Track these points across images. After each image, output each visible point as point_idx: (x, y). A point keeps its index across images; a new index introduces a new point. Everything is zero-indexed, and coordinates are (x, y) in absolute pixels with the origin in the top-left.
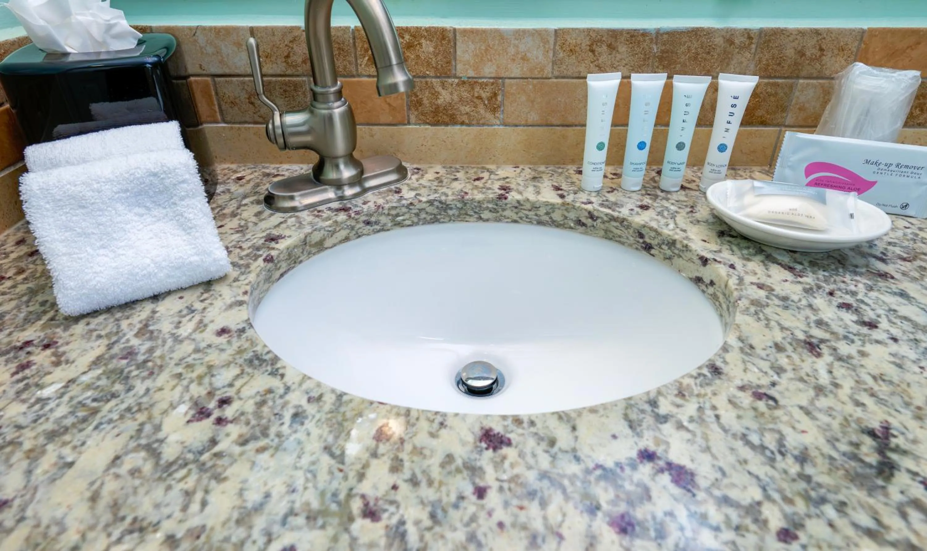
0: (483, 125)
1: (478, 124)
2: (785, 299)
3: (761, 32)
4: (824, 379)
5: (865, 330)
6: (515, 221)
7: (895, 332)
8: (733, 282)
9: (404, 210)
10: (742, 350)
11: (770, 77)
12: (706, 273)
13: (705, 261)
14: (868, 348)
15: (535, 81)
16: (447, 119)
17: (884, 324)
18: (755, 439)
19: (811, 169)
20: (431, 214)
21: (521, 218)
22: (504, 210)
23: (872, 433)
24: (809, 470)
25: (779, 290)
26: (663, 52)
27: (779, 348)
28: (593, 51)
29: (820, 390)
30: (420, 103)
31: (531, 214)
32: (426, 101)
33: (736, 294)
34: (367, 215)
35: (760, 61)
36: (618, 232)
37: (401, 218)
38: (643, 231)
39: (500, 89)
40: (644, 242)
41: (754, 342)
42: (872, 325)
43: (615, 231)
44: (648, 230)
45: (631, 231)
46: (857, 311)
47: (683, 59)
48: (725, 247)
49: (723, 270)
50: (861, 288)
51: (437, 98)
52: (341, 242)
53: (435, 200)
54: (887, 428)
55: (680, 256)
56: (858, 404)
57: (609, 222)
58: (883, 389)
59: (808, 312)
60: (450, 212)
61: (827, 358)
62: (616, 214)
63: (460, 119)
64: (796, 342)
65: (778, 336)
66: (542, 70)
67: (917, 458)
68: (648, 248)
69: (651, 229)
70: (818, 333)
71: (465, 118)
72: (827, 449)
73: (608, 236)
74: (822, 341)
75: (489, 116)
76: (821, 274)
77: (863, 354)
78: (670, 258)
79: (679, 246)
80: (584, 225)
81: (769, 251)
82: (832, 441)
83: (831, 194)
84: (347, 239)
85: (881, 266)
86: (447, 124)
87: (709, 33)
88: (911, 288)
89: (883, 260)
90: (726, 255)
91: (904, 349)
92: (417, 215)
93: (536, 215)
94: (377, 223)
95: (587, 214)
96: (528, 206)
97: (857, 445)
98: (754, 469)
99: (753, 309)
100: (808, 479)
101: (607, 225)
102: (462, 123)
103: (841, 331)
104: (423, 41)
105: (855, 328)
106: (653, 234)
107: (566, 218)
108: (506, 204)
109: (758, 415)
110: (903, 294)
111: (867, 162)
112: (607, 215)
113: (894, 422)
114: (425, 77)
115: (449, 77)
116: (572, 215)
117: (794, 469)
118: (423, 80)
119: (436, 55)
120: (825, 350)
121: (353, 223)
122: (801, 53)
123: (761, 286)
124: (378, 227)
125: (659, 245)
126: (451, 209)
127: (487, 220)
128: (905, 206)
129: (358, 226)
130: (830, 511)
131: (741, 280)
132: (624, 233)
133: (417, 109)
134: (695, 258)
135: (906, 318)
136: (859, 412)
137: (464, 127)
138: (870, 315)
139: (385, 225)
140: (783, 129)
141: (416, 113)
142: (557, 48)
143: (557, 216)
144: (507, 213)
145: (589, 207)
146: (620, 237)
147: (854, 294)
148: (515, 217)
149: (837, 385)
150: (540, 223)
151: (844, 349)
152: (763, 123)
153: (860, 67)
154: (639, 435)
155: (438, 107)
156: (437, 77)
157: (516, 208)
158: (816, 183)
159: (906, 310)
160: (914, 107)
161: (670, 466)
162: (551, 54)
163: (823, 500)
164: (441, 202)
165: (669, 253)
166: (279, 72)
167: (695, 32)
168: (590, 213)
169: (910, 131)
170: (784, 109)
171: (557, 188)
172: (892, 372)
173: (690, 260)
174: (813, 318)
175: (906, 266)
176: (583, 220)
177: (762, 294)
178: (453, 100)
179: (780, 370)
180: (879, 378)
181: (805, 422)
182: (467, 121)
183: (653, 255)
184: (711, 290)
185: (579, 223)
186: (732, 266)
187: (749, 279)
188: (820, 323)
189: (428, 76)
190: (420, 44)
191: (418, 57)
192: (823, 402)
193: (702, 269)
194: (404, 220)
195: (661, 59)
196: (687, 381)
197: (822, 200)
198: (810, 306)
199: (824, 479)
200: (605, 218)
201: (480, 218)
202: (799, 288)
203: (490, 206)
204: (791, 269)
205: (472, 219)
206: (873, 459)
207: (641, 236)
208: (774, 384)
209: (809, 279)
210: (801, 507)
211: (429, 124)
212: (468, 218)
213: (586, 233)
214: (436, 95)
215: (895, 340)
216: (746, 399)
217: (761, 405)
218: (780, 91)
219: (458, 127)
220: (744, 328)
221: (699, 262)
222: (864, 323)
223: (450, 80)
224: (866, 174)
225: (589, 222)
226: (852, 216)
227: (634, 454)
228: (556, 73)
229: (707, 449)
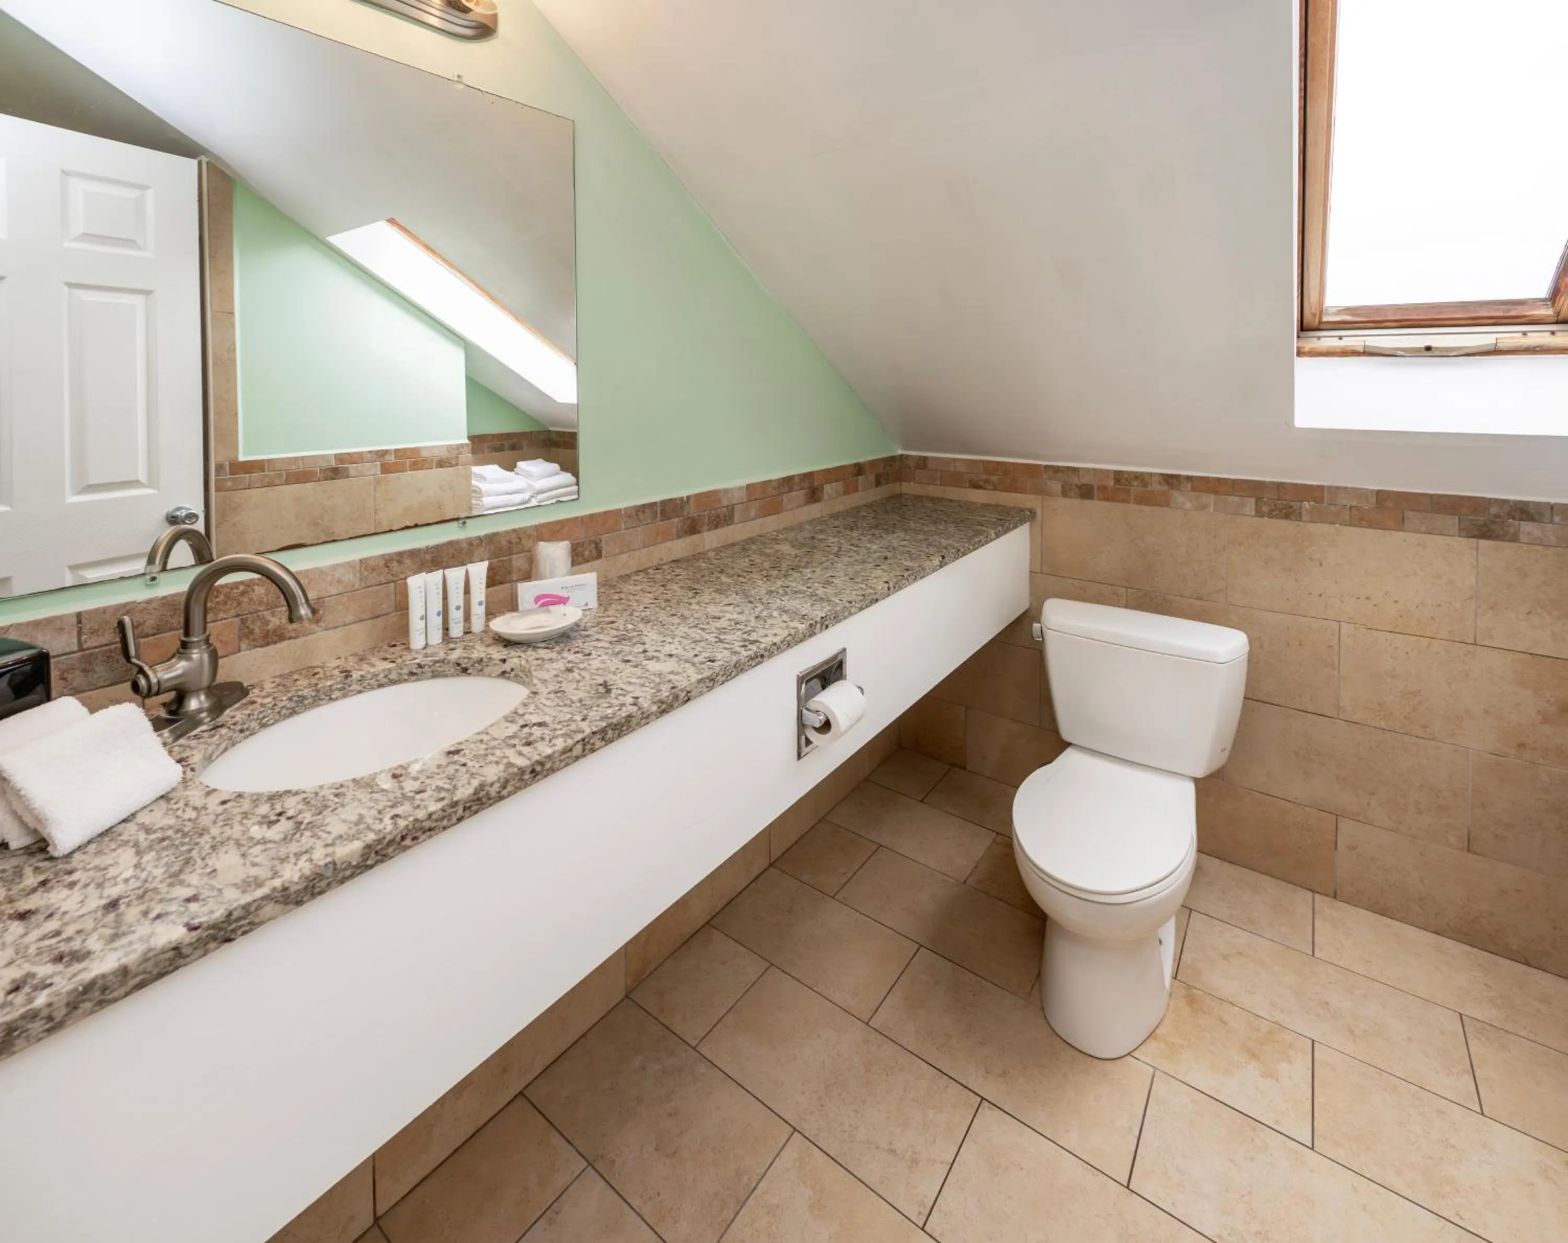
0: (308, 634)
1: (304, 635)
2: (551, 659)
3: (486, 536)
4: (578, 677)
5: (588, 657)
6: (360, 692)
7: (599, 653)
8: (523, 663)
9: (270, 711)
10: (542, 683)
11: (497, 557)
12: (507, 666)
13: (504, 661)
14: (591, 662)
15: (349, 594)
16: (275, 638)
17: (594, 652)
18: (561, 704)
19: (537, 599)
20: (290, 709)
21: (365, 687)
22: (350, 686)
23: (601, 685)
24: (584, 703)
25: (546, 657)
26: (432, 557)
27: (557, 676)
28: (388, 567)
29: (578, 681)
30: (251, 632)
31: (373, 682)
32: (257, 630)
33: (528, 666)
34: (242, 724)
35: (489, 550)
36: (442, 669)
37: (266, 719)
38: (460, 661)
39: (321, 606)
40: (462, 668)
41: (545, 678)
42: (589, 654)
43: (439, 669)
44: (462, 660)
45: (451, 665)
46: (582, 652)
47: (446, 559)
48: (511, 651)
49: (516, 660)
50: (581, 644)
51: (267, 625)
52: (223, 752)
53: (293, 696)
54: (605, 682)
55: (487, 666)
56: (594, 679)
57: (434, 665)
58: (600, 672)
59: (562, 660)
60: (306, 702)
61: (577, 671)
62: (437, 658)
63: (287, 635)
64: (563, 672)
65: (555, 672)
66: (353, 586)
67: (616, 685)
68: (465, 670)
69: (464, 658)
70: (570, 665)
71: (293, 634)
72: (588, 695)
73: (435, 675)
74: (573, 667)
75: (314, 626)
76: (561, 645)
77: (589, 665)
78: (481, 670)
79: (485, 660)
80: (414, 674)
81: (533, 644)
82: (589, 692)
83: (552, 608)
84: (226, 749)
85: (585, 633)
86: (276, 643)
87: (458, 542)
88: (601, 637)
89: (585, 630)
90: (513, 653)
91: (604, 657)
92: (279, 713)
93: (377, 680)
94: (247, 729)
95: (416, 666)
96: (370, 676)
97: (597, 690)
98: (566, 711)
99: (538, 668)
100: (585, 705)
101: (433, 667)
102: (290, 638)
103: (578, 661)
104: (256, 587)
105: (583, 658)
106: (466, 660)
107: (401, 674)
108: (352, 681)
109: (559, 698)
110: (598, 640)
111: (562, 588)
112: (431, 661)
113: (607, 679)
114: (255, 612)
115: (278, 607)
116: (405, 671)
117: (579, 705)
118: (255, 615)
119: (267, 595)
120: (575, 669)
121: (231, 733)
122: (510, 542)
123: (537, 659)
124: (248, 733)
125: (472, 665)
126: (306, 699)
127: (337, 699)
128: (587, 605)
129: (235, 735)
130: (595, 708)
131: (527, 661)
132: (446, 668)
133: (249, 638)
134: (498, 662)
135: (601, 647)
136: (594, 681)
137: (292, 641)
138: (587, 652)
139: (254, 729)
140: (513, 583)
141: (247, 641)
142: (363, 569)
143: (393, 676)
144: (354, 687)
145: (417, 661)
146: (444, 671)
147: (578, 647)
148: (360, 688)
149: (583, 678)
150: (381, 686)
151: (581, 666)
152: (501, 583)
153: (542, 543)
154: (517, 723)
155: (268, 632)
156: (267, 610)
157: (360, 681)
158: (543, 605)
159: (600, 644)
160: (572, 557)
161: (534, 724)
162: (358, 575)
163: (591, 707)
164: (299, 696)
165: (480, 667)
166: (105, 642)
167: (450, 543)
168: (418, 664)
169: (576, 568)
170: (510, 572)
171: (385, 659)
172: (603, 666)
173: (495, 664)
174: (565, 661)
175: (595, 629)
176: (415, 671)
177: (539, 662)
178: (281, 623)
179: (560, 682)
180: (598, 669)
181: (577, 692)
182: (294, 636)
183: (470, 674)
184: (513, 674)
185: (412, 674)
186: (520, 657)
187: (530, 659)
188: (569, 662)
189: (260, 611)
190: (253, 590)
191: (251, 599)
192: (581, 684)
193: (504, 665)
194: (268, 721)
195: (433, 562)
196: (525, 701)
197: (549, 612)
198: (563, 658)
199: (590, 702)
200: (431, 664)
201: (331, 699)
202: (555, 653)
203: (339, 686)
204: (547, 648)
205: (324, 702)
206: (604, 691)
207: (459, 665)
208: (560, 687)
209: (557, 648)
210: (585, 712)
211: (259, 647)
212: (321, 702)
213: (418, 680)
214: (267, 622)
215: (599, 656)
216: (552, 696)
217: (559, 695)
218: (506, 564)
219: (286, 643)
220: (538, 676)
221: (501, 663)
222: (586, 655)
223: (279, 609)
224: (564, 594)
225: (419, 670)
226: (565, 615)
227: (519, 728)
228: (363, 585)
229: (546, 714)
